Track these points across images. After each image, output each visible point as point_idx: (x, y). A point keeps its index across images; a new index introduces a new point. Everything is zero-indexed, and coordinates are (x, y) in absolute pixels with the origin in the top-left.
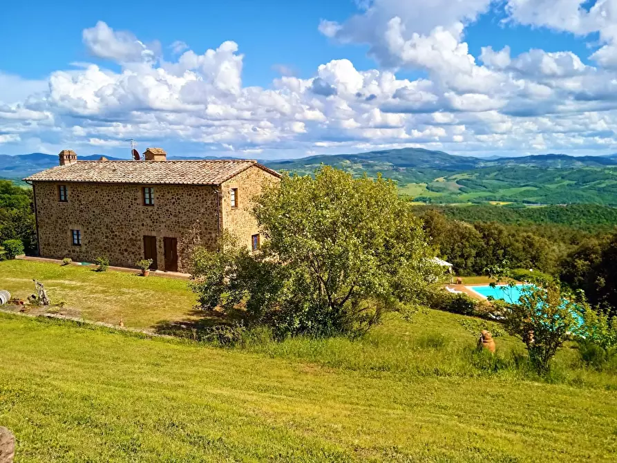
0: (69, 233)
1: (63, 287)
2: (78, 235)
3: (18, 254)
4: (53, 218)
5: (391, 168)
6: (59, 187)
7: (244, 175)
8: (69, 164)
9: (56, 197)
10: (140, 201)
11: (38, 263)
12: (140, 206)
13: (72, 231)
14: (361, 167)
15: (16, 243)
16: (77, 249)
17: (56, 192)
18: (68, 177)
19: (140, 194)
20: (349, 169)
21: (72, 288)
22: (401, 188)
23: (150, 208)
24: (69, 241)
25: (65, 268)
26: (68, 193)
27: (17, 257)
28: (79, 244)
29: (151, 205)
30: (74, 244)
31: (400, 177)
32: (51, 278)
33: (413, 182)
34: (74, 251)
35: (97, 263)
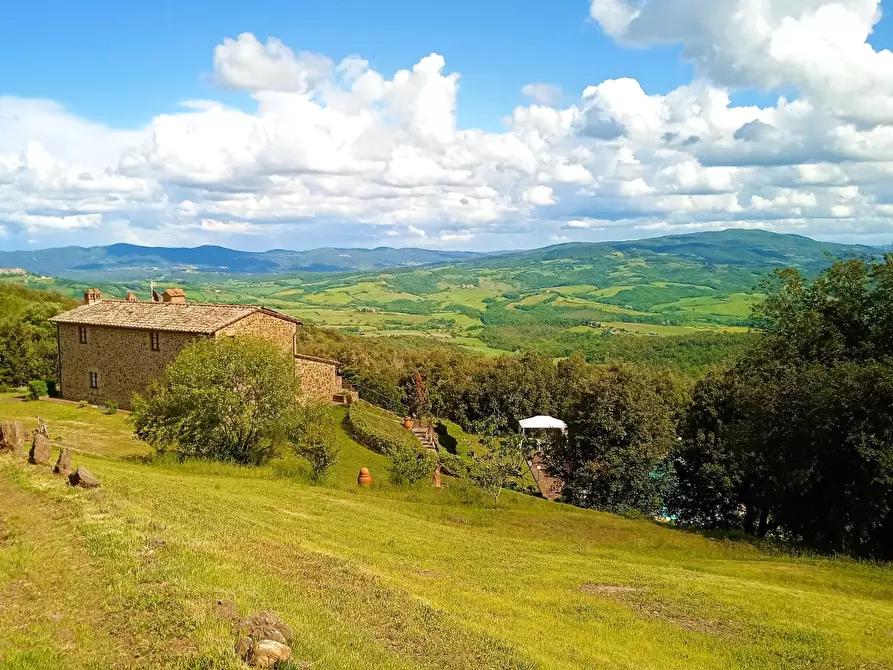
0: (88, 376)
1: (70, 426)
2: (96, 377)
3: (41, 395)
4: (74, 360)
5: (700, 266)
6: (80, 329)
7: (244, 322)
8: (93, 304)
9: (77, 339)
10: (148, 346)
11: (58, 405)
12: (148, 351)
13: (91, 373)
14: (643, 264)
15: (40, 385)
16: (95, 392)
17: (77, 334)
18: (87, 320)
19: (148, 339)
20: (621, 267)
21: (77, 428)
22: (717, 301)
23: (157, 353)
24: (88, 384)
25: (80, 410)
26: (88, 335)
27: (40, 398)
28: (96, 387)
29: (158, 350)
30: (92, 387)
31: (718, 281)
32: (63, 418)
33: (739, 290)
34: (92, 394)
35: (107, 406)
